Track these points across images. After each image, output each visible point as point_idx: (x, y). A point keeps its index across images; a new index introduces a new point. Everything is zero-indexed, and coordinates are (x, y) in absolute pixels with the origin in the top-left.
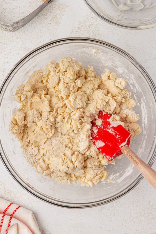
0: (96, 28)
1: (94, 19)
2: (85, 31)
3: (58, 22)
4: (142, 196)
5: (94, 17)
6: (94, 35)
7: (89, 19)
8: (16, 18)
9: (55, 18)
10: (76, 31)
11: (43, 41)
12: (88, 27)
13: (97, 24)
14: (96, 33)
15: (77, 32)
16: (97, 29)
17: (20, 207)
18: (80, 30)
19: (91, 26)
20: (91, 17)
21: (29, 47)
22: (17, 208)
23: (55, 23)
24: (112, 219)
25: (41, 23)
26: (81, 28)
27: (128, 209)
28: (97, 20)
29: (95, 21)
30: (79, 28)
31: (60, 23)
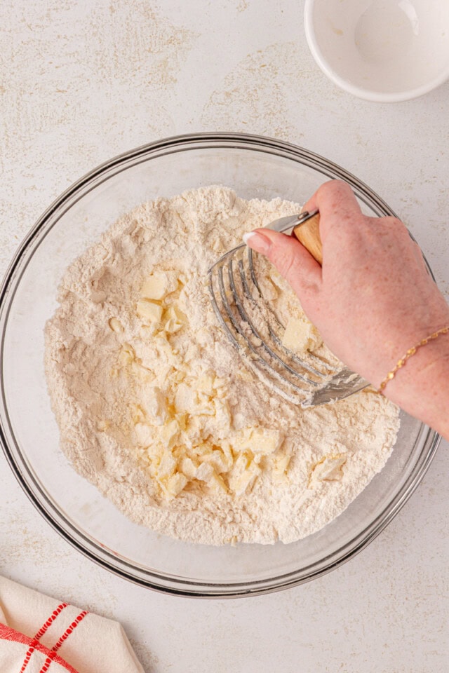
0: (273, 93)
1: (268, 69)
2: (244, 102)
3: (172, 78)
4: (399, 551)
5: (270, 65)
6: (269, 115)
7: (255, 70)
8: (57, 67)
9: (163, 66)
10: (219, 104)
11: (131, 130)
12: (251, 92)
13: (276, 85)
14: (274, 107)
15: (222, 104)
16: (277, 98)
17: (85, 613)
18: (230, 100)
19: (259, 88)
20: (262, 64)
21: (92, 147)
22: (80, 618)
23: (164, 81)
24: (317, 613)
25: (123, 80)
26: (234, 93)
27: (362, 587)
28: (276, 73)
29: (271, 76)
30: (228, 94)
31: (176, 80)
